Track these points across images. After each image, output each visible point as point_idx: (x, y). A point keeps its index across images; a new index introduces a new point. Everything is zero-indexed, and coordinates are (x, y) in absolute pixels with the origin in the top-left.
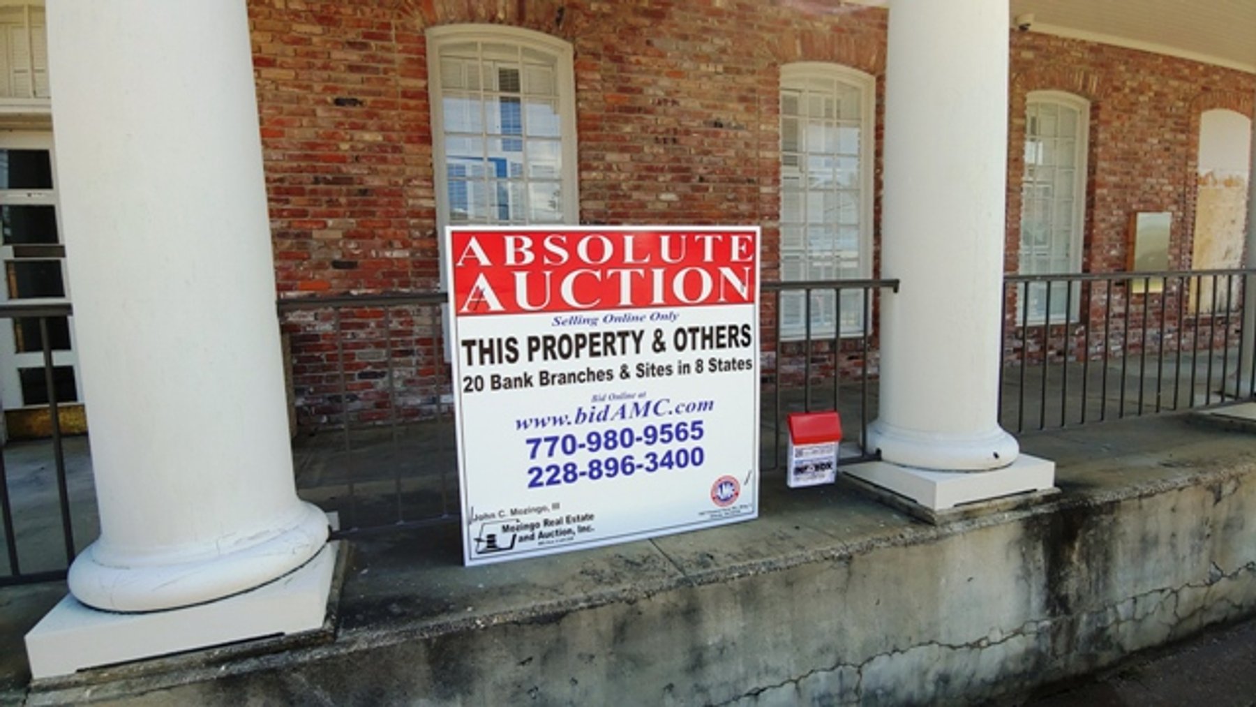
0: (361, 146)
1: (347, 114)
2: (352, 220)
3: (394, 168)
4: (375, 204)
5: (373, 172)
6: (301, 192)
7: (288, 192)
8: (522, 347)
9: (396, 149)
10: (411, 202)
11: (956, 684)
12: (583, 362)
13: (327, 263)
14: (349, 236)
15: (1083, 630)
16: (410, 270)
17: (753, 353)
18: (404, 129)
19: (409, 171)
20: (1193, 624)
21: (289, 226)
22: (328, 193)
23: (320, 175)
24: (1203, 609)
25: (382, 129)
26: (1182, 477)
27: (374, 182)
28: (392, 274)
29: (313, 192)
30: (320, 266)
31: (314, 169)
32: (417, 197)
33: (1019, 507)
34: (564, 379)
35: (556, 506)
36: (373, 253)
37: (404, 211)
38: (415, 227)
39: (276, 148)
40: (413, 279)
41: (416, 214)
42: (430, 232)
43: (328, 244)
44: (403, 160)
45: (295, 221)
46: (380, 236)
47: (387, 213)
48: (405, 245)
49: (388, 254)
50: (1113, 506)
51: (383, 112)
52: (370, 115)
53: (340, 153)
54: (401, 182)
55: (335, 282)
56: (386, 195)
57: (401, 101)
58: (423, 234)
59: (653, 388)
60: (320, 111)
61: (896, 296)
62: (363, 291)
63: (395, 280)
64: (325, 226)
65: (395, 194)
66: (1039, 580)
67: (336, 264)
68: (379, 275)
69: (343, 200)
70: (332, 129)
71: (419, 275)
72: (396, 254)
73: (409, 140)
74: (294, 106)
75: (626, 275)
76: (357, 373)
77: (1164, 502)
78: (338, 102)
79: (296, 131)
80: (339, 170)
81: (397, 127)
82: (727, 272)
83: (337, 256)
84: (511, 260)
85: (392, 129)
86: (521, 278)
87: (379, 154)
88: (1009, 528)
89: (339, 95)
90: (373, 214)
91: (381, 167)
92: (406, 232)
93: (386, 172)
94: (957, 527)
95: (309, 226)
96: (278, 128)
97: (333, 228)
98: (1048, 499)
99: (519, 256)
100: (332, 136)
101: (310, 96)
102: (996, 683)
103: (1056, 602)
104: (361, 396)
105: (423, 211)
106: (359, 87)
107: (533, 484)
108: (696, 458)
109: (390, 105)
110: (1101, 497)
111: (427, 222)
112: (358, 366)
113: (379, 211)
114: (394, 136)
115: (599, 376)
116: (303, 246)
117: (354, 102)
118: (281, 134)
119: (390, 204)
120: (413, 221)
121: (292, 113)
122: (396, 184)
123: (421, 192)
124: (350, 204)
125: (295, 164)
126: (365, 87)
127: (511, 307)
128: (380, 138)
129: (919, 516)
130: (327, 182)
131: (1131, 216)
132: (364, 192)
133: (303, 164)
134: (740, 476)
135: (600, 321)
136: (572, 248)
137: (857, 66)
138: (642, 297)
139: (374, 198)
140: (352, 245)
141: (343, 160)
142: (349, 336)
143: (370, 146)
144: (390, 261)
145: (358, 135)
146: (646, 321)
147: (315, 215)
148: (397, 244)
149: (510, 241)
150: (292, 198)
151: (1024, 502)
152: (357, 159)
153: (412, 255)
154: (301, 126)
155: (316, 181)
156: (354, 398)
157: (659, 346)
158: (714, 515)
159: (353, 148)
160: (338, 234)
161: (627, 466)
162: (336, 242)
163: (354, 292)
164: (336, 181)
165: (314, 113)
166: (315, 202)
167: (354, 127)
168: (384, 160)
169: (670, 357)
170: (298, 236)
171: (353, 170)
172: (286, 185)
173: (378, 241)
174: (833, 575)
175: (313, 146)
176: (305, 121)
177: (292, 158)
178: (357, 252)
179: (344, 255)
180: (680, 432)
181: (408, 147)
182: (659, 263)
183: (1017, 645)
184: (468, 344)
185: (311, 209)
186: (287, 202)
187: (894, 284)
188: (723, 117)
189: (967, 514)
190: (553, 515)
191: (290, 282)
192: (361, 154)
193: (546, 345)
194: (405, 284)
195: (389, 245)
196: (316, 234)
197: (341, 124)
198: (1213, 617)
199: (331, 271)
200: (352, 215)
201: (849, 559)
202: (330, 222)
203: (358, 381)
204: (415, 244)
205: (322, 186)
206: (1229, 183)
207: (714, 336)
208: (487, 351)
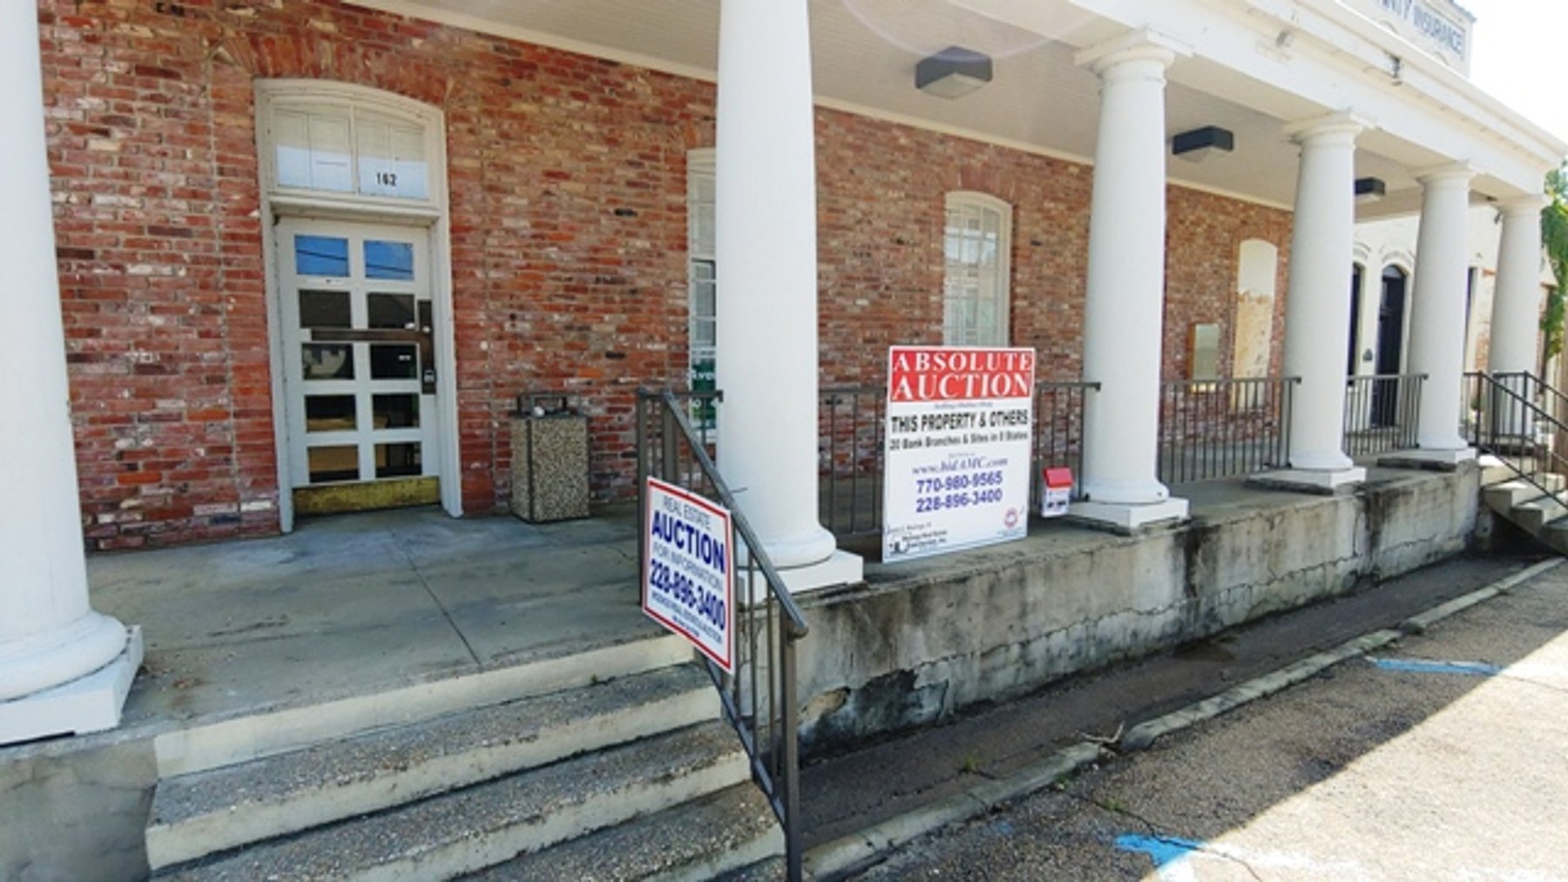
0: (633, 251)
1: (624, 223)
2: (624, 317)
3: (658, 272)
4: (641, 302)
5: (642, 274)
6: (584, 290)
7: (575, 290)
8: (919, 422)
9: (660, 255)
10: (671, 301)
11: (1141, 637)
12: (946, 432)
13: (603, 354)
14: (621, 330)
15: (1203, 609)
16: (666, 361)
17: (1027, 429)
18: (667, 238)
19: (670, 275)
20: (1260, 611)
21: (575, 319)
22: (606, 292)
23: (601, 276)
24: (1266, 601)
25: (650, 237)
26: (1252, 513)
27: (642, 283)
28: (653, 364)
29: (595, 290)
30: (596, 356)
31: (596, 270)
32: (675, 297)
33: (1172, 527)
34: (939, 442)
35: (929, 525)
36: (638, 346)
37: (664, 309)
38: (672, 323)
39: (568, 251)
40: (668, 369)
41: (673, 312)
42: (683, 328)
43: (605, 337)
44: (665, 265)
45: (579, 316)
46: (645, 331)
47: (651, 311)
48: (664, 339)
49: (650, 346)
50: (1217, 528)
51: (651, 223)
52: (642, 225)
53: (616, 257)
54: (663, 283)
55: (607, 371)
56: (651, 294)
57: (666, 213)
58: (678, 329)
59: (978, 449)
60: (604, 220)
61: (1098, 394)
62: (629, 379)
63: (654, 370)
64: (602, 321)
65: (657, 293)
66: (1182, 573)
67: (609, 355)
68: (641, 365)
69: (617, 298)
70: (612, 236)
71: (674, 365)
72: (657, 347)
73: (671, 248)
74: (583, 215)
75: (970, 378)
76: (619, 453)
77: (1244, 526)
78: (618, 212)
79: (584, 237)
80: (616, 272)
81: (662, 235)
82: (1018, 377)
83: (610, 348)
84: (918, 368)
85: (657, 238)
86: (922, 379)
87: (647, 259)
88: (1166, 540)
89: (619, 206)
90: (638, 310)
91: (649, 270)
92: (664, 328)
93: (652, 275)
94: (1142, 537)
95: (589, 320)
96: (570, 233)
97: (608, 323)
98: (1185, 522)
99: (923, 365)
100: (611, 242)
101: (597, 207)
102: (1160, 639)
103: (1190, 589)
104: (623, 473)
105: (679, 311)
106: (634, 200)
107: (919, 510)
108: (996, 496)
109: (657, 217)
110: (1211, 523)
111: (681, 319)
112: (622, 446)
113: (644, 308)
114: (659, 243)
115: (953, 441)
116: (585, 338)
117: (630, 213)
118: (571, 238)
119: (653, 302)
120: (671, 318)
121: (582, 221)
122: (658, 285)
123: (678, 293)
124: (623, 302)
125: (581, 266)
126: (639, 200)
127: (916, 397)
128: (647, 245)
129: (1120, 532)
130: (606, 282)
131: (1191, 326)
132: (634, 292)
133: (588, 266)
134: (1018, 509)
135: (955, 407)
136: (946, 360)
137: (999, 196)
138: (977, 394)
139: (639, 297)
140: (622, 338)
141: (619, 263)
142: (616, 420)
143: (641, 251)
144: (650, 352)
145: (632, 241)
146: (977, 407)
147: (596, 310)
148: (657, 338)
149: (919, 356)
150: (579, 296)
151: (1173, 524)
152: (630, 263)
153: (669, 347)
154: (588, 232)
155: (598, 280)
156: (617, 475)
157: (983, 424)
158: (1005, 534)
159: (627, 253)
160: (611, 328)
161: (962, 500)
162: (609, 335)
163: (622, 380)
164: (613, 282)
165: (597, 221)
166: (595, 300)
167: (630, 234)
168: (649, 264)
169: (987, 430)
170: (580, 329)
171: (625, 272)
172: (573, 283)
173: (642, 335)
174: (1085, 562)
175: (596, 250)
176: (592, 228)
177: (580, 260)
178: (626, 344)
179: (616, 347)
180: (989, 479)
181: (670, 254)
182: (986, 370)
183: (1171, 615)
184: (895, 419)
185: (592, 306)
186: (573, 298)
187: (1098, 386)
188: (904, 236)
189: (1146, 529)
190: (927, 530)
191: (571, 370)
192: (634, 258)
193: (929, 421)
194: (661, 373)
195: (651, 339)
196: (595, 327)
197: (618, 232)
198: (1270, 608)
199: (604, 361)
200: (624, 311)
201: (1091, 553)
202: (607, 317)
203: (621, 460)
204: (672, 338)
205: (601, 286)
206: (1260, 300)
207: (1011, 418)
208: (903, 424)
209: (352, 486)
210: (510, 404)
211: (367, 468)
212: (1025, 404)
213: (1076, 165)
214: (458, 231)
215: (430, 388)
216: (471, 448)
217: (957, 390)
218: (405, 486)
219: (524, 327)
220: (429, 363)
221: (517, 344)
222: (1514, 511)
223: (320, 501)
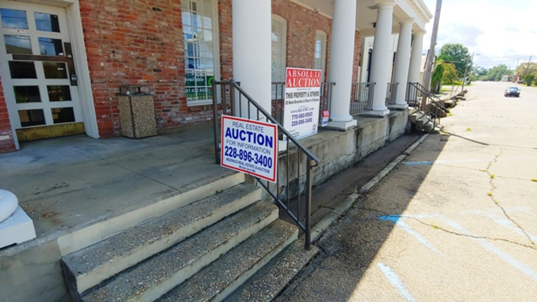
0: (161, 27)
1: (156, 14)
2: (159, 54)
3: (171, 36)
4: (165, 48)
5: (166, 37)
6: (143, 42)
7: (139, 41)
8: (293, 95)
9: (172, 29)
10: (177, 49)
11: (347, 162)
12: (299, 99)
13: (152, 70)
14: (159, 60)
15: (359, 153)
16: (177, 74)
17: (319, 98)
18: (174, 22)
19: (176, 38)
20: (369, 153)
21: (140, 55)
22: (151, 43)
23: (149, 36)
24: (370, 150)
25: (168, 21)
26: (369, 124)
27: (166, 41)
28: (172, 75)
29: (147, 42)
30: (150, 70)
31: (147, 34)
32: (179, 48)
33: (354, 128)
34: (298, 102)
35: (295, 130)
36: (166, 67)
37: (174, 52)
38: (178, 58)
39: (134, 24)
40: (177, 76)
41: (178, 53)
42: (182, 60)
43: (153, 62)
44: (174, 34)
45: (142, 53)
46: (168, 61)
47: (170, 52)
48: (176, 65)
49: (170, 67)
50: (363, 128)
51: (167, 15)
52: (164, 16)
53: (154, 29)
54: (173, 41)
55: (155, 77)
56: (169, 46)
57: (173, 11)
58: (181, 60)
59: (307, 105)
60: (148, 12)
61: (335, 86)
62: (163, 80)
63: (172, 77)
64: (151, 56)
65: (172, 45)
66: (355, 142)
67: (155, 70)
68: (167, 75)
69: (156, 46)
70: (152, 20)
71: (180, 75)
72: (173, 67)
73: (176, 26)
74: (139, 9)
75: (306, 80)
76: (162, 110)
77: (368, 127)
78: (154, 9)
79: (141, 18)
80: (155, 35)
81: (172, 21)
82: (317, 80)
83: (155, 68)
84: (293, 76)
85: (170, 22)
86: (294, 79)
87: (167, 30)
88: (353, 132)
89: (154, 6)
90: (165, 52)
91: (168, 35)
92: (175, 60)
93: (169, 37)
94: (348, 132)
95: (146, 55)
96: (135, 16)
97: (153, 57)
98: (357, 127)
99: (295, 75)
100: (152, 22)
101: (145, 6)
102: (350, 163)
103: (357, 147)
104: (163, 118)
105: (180, 53)
106: (160, 4)
107: (292, 125)
108: (311, 120)
109: (169, 13)
110: (362, 127)
111: (181, 57)
112: (162, 108)
113: (167, 51)
114: (171, 24)
115: (301, 102)
116: (145, 63)
117: (159, 10)
118: (135, 19)
119: (170, 49)
120: (178, 56)
121: (139, 11)
122: (172, 42)
123: (180, 46)
124: (159, 48)
125: (141, 31)
126: (162, 5)
127: (293, 87)
128: (167, 24)
129: (343, 131)
130: (151, 39)
132: (163, 44)
133: (144, 31)
134: (316, 124)
135: (302, 90)
136: (300, 73)
137: (283, 17)
138: (307, 85)
139: (165, 46)
140: (159, 63)
141: (156, 31)
142: (159, 97)
143: (164, 27)
144: (171, 70)
145: (160, 22)
146: (307, 90)
147: (148, 51)
148: (173, 64)
149: (294, 71)
150: (141, 44)
152: (160, 31)
153: (178, 68)
154: (142, 17)
155: (148, 38)
156: (161, 119)
157: (308, 96)
158: (313, 133)
159: (159, 27)
160: (155, 59)
161: (303, 122)
162: (154, 62)
163: (160, 81)
164: (154, 39)
165: (146, 12)
166: (147, 47)
167: (159, 19)
168: (168, 33)
169: (309, 98)
170: (143, 59)
171: (159, 35)
172: (138, 39)
173: (167, 63)
174: (336, 140)
175: (146, 25)
176: (144, 15)
177: (140, 29)
178: (161, 66)
179: (157, 67)
180: (309, 114)
181: (175, 29)
182: (310, 77)
183: (353, 155)
184: (287, 94)
185: (146, 49)
186: (138, 45)
187: (335, 84)
189: (349, 129)
190: (294, 132)
191: (140, 76)
192: (162, 30)
193: (295, 95)
194: (175, 78)
195: (170, 64)
196: (148, 58)
197: (154, 18)
198: (371, 151)
199: (153, 73)
200: (159, 52)
201: (338, 137)
202: (153, 54)
203: (162, 113)
204: (179, 64)
205: (149, 41)
207: (315, 94)
208: (290, 95)
209: (43, 127)
210: (116, 90)
211: (49, 119)
212: (318, 89)
213: (305, 8)
214: (84, 10)
215: (74, 83)
216: (100, 109)
217: (303, 85)
218: (68, 126)
219: (119, 57)
220: (73, 72)
221: (116, 64)
222: (417, 121)
223: (28, 135)
